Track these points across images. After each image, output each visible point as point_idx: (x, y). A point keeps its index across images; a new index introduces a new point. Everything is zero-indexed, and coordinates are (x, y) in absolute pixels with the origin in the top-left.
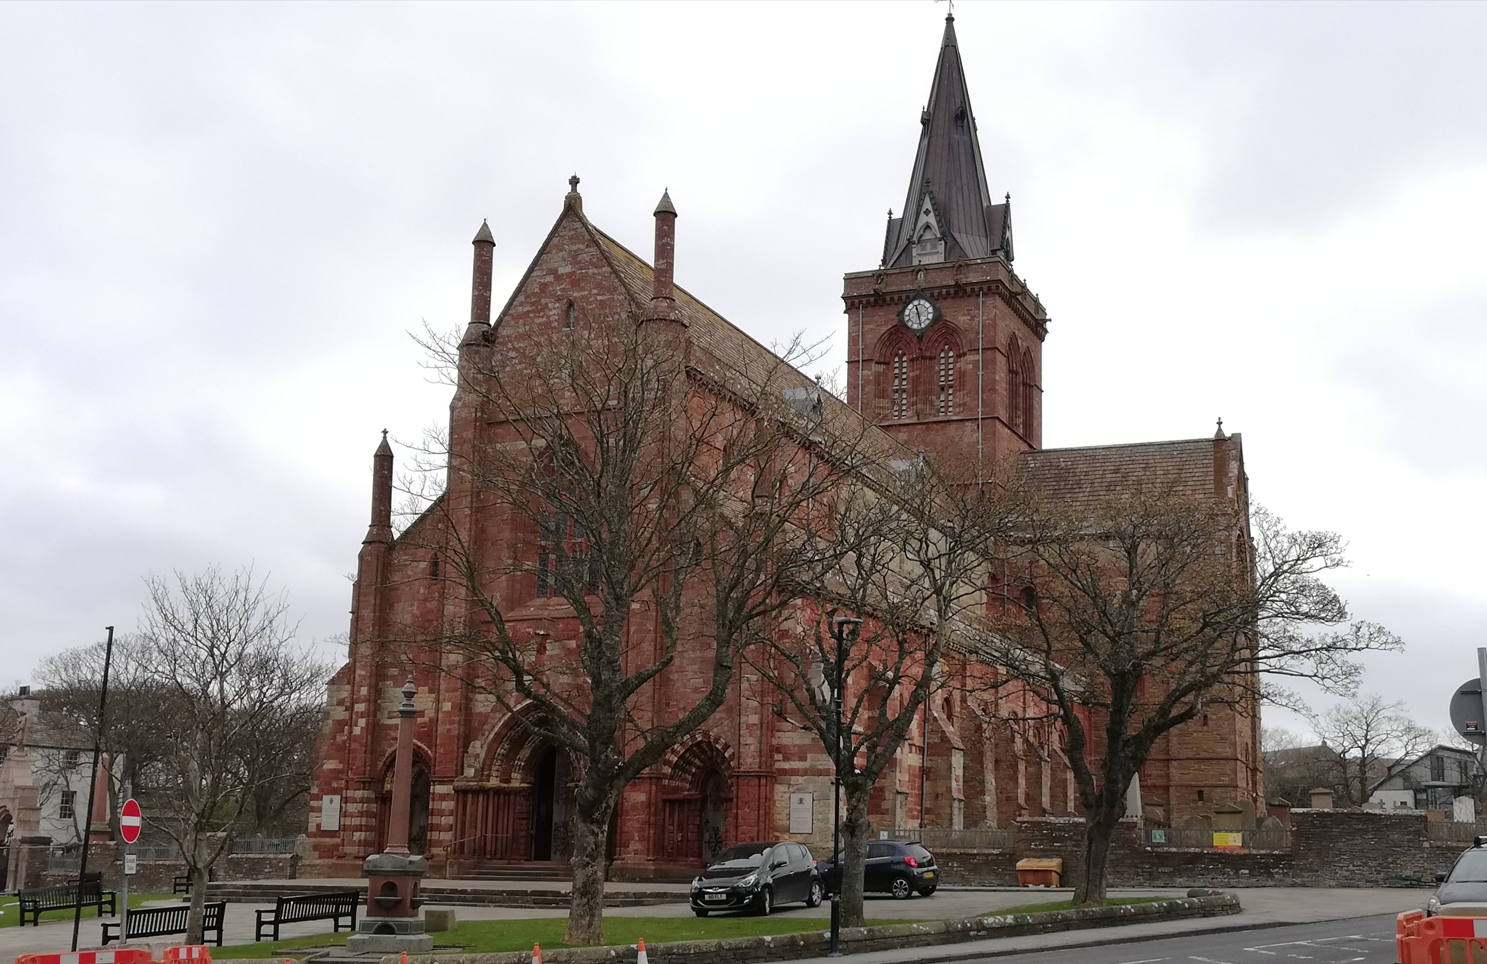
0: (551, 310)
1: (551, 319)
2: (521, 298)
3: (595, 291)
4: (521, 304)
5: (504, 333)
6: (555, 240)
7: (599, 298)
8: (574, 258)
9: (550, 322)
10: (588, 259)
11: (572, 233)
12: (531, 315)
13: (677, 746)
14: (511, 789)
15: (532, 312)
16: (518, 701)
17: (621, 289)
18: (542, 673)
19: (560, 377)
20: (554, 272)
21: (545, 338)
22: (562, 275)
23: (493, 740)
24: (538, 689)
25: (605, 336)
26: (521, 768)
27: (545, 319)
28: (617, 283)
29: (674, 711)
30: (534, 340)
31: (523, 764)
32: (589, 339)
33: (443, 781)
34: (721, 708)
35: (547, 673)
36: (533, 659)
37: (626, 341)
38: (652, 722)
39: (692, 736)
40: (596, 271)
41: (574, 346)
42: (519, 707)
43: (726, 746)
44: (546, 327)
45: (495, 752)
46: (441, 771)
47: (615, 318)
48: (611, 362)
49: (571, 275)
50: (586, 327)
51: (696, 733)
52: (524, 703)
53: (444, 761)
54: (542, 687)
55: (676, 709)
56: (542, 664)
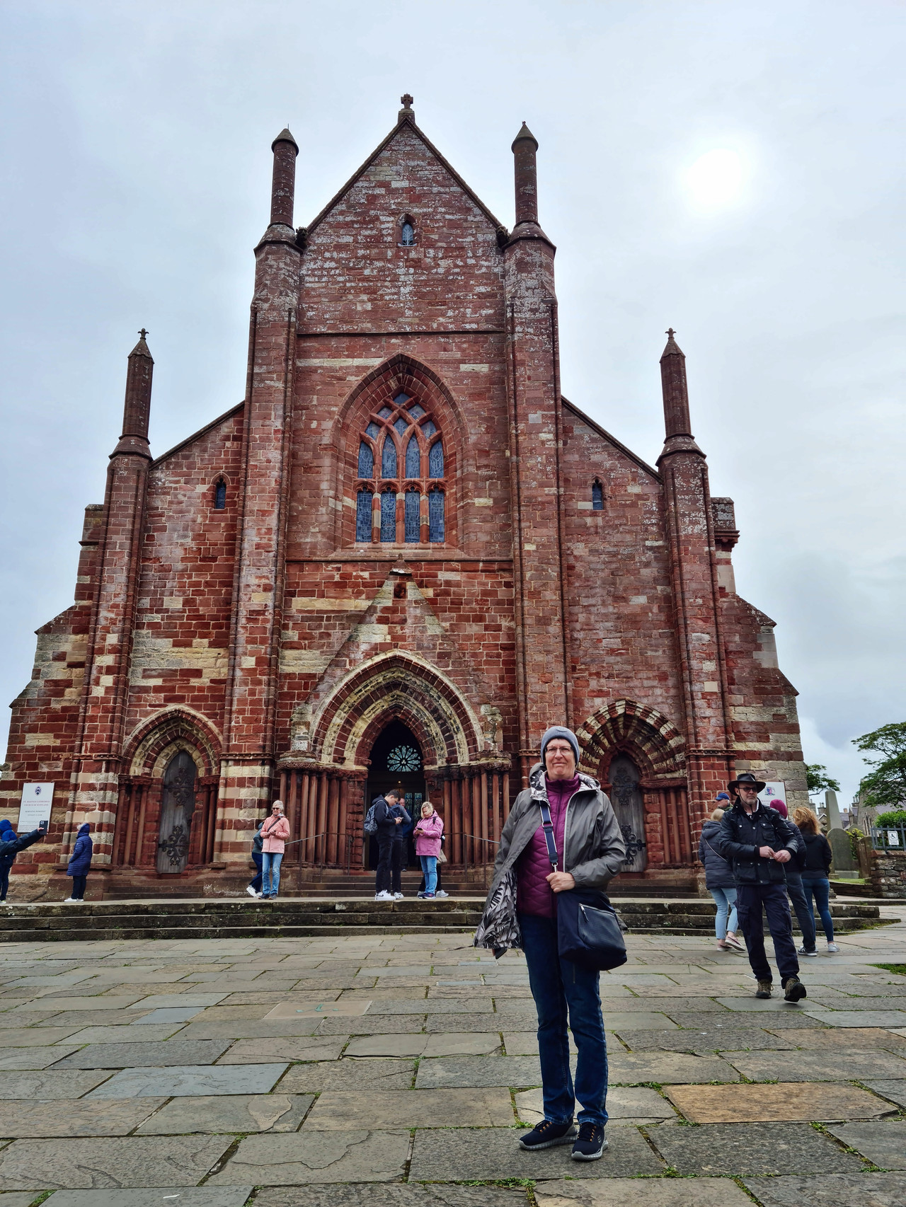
0: (383, 223)
1: (384, 232)
2: (341, 207)
3: (443, 210)
4: (342, 213)
5: (319, 241)
6: (386, 154)
7: (448, 217)
8: (412, 174)
9: (382, 235)
10: (431, 176)
11: (408, 148)
12: (355, 226)
13: (591, 720)
14: (345, 773)
15: (357, 222)
16: (368, 655)
17: (477, 211)
18: (404, 621)
19: (397, 294)
20: (385, 185)
21: (375, 251)
22: (397, 189)
23: (331, 704)
24: (397, 640)
25: (457, 257)
26: (356, 745)
27: (374, 232)
28: (471, 204)
29: (583, 677)
30: (361, 252)
31: (358, 740)
32: (435, 258)
33: (244, 761)
34: (651, 674)
35: (409, 621)
36: (389, 604)
37: (486, 264)
38: (566, 687)
39: (612, 708)
40: (442, 190)
41: (416, 264)
42: (369, 663)
43: (662, 721)
44: (377, 240)
45: (330, 722)
46: (238, 747)
47: (470, 239)
48: (467, 283)
49: (409, 190)
50: (431, 245)
51: (617, 704)
52: (378, 659)
53: (244, 734)
54: (403, 638)
55: (586, 674)
56: (403, 611)
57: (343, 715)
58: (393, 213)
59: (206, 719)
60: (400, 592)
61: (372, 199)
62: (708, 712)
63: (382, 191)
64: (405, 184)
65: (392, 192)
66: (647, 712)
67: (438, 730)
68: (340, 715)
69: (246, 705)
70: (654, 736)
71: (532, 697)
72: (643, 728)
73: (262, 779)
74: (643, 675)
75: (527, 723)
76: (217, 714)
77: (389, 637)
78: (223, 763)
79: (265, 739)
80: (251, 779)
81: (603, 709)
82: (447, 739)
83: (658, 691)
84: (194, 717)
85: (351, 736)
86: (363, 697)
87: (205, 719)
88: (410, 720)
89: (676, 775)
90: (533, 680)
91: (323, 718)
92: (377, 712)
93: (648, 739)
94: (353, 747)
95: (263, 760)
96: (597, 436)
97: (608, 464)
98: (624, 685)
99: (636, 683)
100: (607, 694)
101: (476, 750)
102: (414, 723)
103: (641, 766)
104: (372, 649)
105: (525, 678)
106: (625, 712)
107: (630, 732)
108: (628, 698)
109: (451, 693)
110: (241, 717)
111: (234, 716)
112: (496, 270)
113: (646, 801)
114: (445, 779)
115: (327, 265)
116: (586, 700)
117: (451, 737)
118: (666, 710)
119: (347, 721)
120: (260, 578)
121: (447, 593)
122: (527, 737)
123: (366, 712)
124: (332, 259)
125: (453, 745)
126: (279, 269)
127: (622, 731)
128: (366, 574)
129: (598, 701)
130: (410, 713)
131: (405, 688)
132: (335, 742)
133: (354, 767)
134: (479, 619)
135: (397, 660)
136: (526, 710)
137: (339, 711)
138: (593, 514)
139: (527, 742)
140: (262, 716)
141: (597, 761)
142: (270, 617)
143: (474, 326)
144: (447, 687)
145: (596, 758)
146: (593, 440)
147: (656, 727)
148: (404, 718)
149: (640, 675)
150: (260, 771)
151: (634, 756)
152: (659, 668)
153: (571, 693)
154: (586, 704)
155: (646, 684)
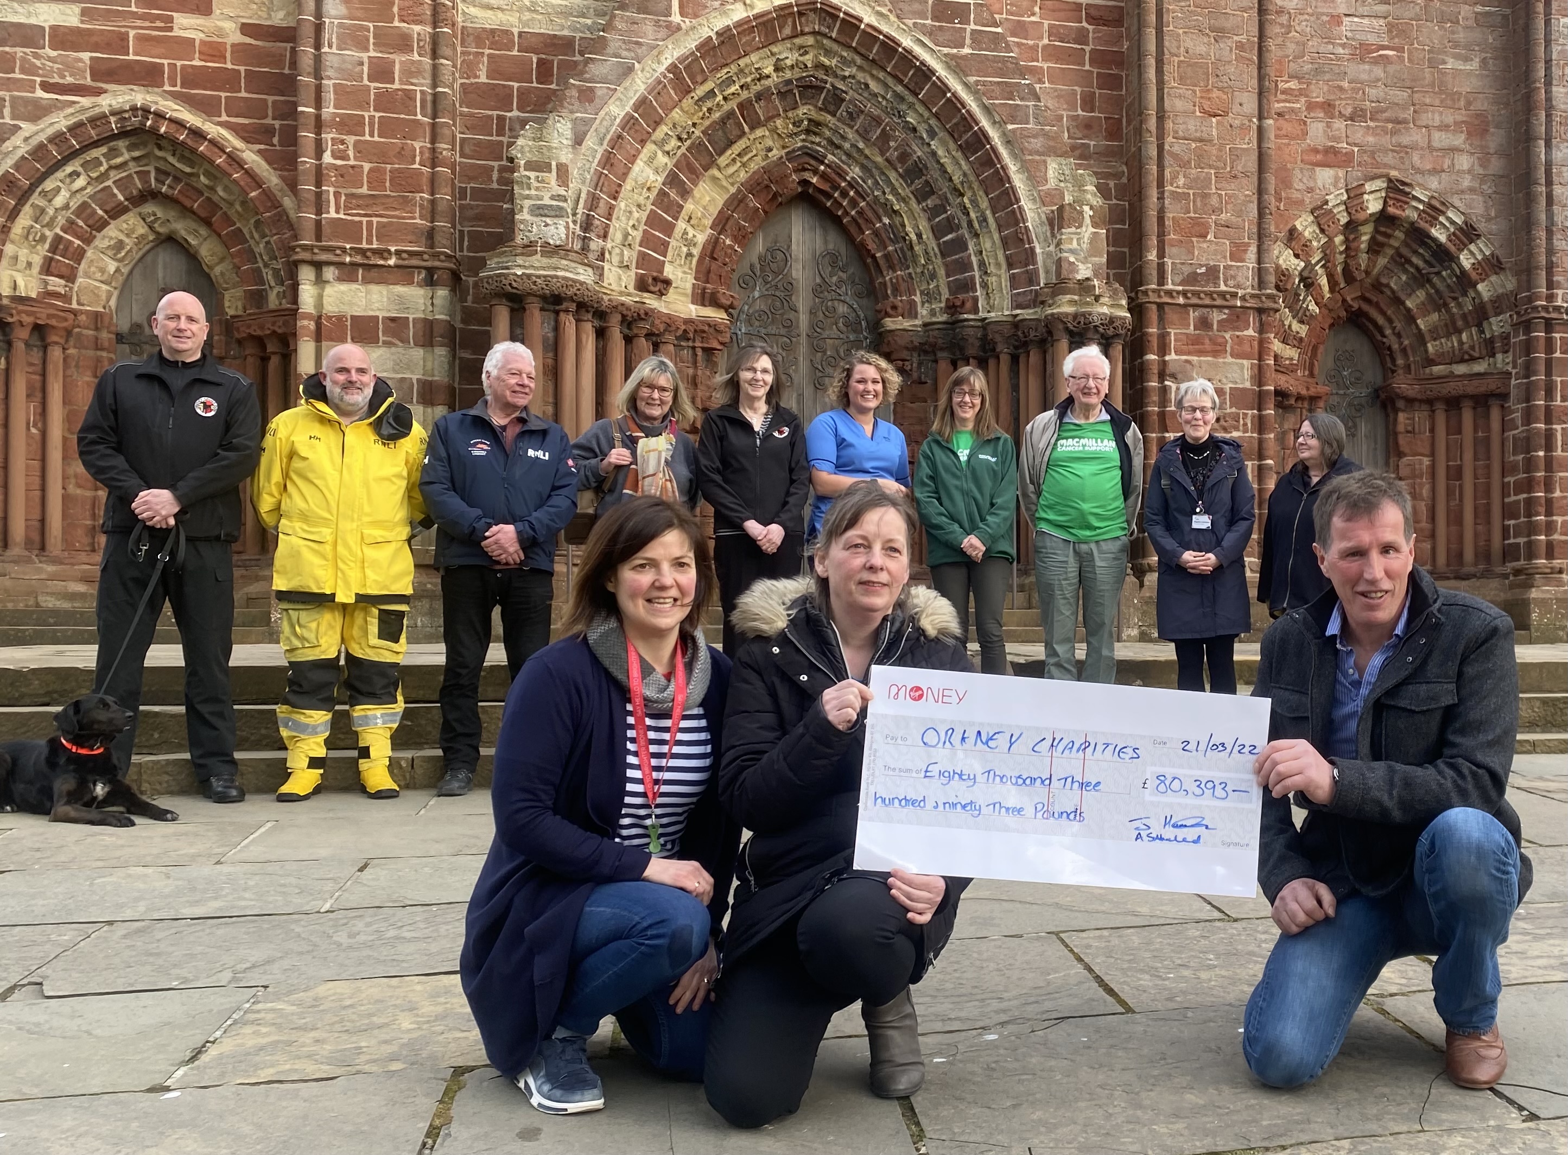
13: (1305, 225)
14: (670, 322)
23: (629, 122)
26: (696, 252)
29: (1292, 110)
31: (701, 238)
33: (368, 267)
34: (1449, 118)
38: (1260, 130)
39: (1354, 196)
45: (624, 175)
46: (350, 230)
51: (1368, 187)
53: (364, 190)
55: (1302, 105)
57: (662, 159)
59: (238, 144)
67: (924, 225)
68: (652, 159)
69: (364, 105)
70: (1438, 273)
71: (1176, 149)
72: (1415, 252)
73: (428, 323)
74: (1433, 117)
75: (1161, 219)
76: (270, 131)
78: (306, 274)
79: (432, 211)
80: (396, 326)
81: (1334, 199)
82: (945, 251)
83: (1466, 163)
84: (197, 134)
85: (681, 225)
86: (717, 115)
87: (233, 141)
88: (844, 194)
89: (1478, 368)
90: (1179, 105)
91: (608, 160)
92: (753, 166)
93: (1421, 279)
94: (689, 255)
95: (430, 271)
98: (1386, 141)
99: (1415, 136)
100: (1344, 160)
101: (1032, 278)
102: (854, 203)
103: (1395, 347)
105: (1160, 99)
106: (1383, 211)
107: (1382, 261)
108: (1394, 173)
109: (968, 121)
110: (351, 140)
111: (328, 136)
113: (1401, 428)
114: (940, 354)
116: (1297, 172)
117: (960, 245)
118: (1477, 208)
119: (672, 179)
122: (1161, 255)
123: (723, 160)
125: (965, 266)
127: (1363, 259)
129: (1325, 176)
130: (841, 175)
131: (835, 102)
132: (637, 235)
133: (693, 311)
136: (1161, 184)
137: (650, 147)
139: (1161, 268)
140: (417, 145)
141: (1303, 330)
144: (955, 104)
145: (1301, 322)
147: (1453, 249)
148: (825, 187)
149: (1425, 119)
150: (419, 302)
151: (1381, 320)
152: (1469, 103)
153: (1271, 143)
154: (1299, 181)
155: (1440, 139)
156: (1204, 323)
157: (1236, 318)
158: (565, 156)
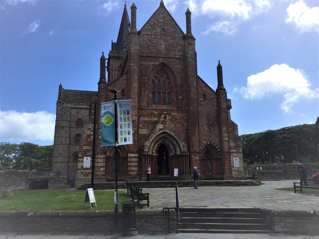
0: (157, 30)
1: (158, 32)
2: (148, 25)
3: (171, 28)
5: (143, 33)
6: (158, 12)
7: (172, 30)
8: (164, 18)
10: (168, 19)
11: (163, 12)
13: (203, 145)
14: (153, 156)
15: (151, 29)
16: (159, 131)
17: (178, 29)
18: (166, 124)
19: (161, 47)
20: (158, 20)
21: (156, 37)
22: (160, 22)
23: (152, 141)
24: (165, 128)
25: (174, 40)
27: (155, 32)
28: (177, 27)
30: (153, 37)
32: (169, 40)
33: (133, 153)
35: (167, 124)
36: (163, 120)
37: (180, 42)
38: (199, 138)
39: (207, 143)
40: (171, 23)
41: (165, 41)
42: (159, 133)
43: (217, 145)
44: (156, 34)
46: (132, 150)
47: (177, 36)
48: (176, 46)
49: (163, 22)
50: (168, 36)
52: (161, 132)
53: (133, 147)
54: (166, 128)
55: (202, 136)
56: (166, 122)
57: (153, 143)
58: (159, 28)
60: (165, 117)
61: (155, 23)
62: (226, 144)
63: (157, 22)
64: (162, 20)
65: (159, 22)
66: (214, 144)
67: (172, 147)
70: (215, 148)
71: (192, 140)
72: (213, 147)
73: (137, 157)
74: (213, 136)
75: (191, 146)
77: (163, 127)
78: (129, 153)
79: (137, 148)
80: (135, 157)
81: (205, 143)
82: (174, 149)
83: (216, 139)
85: (154, 148)
86: (157, 140)
89: (219, 156)
90: (192, 137)
91: (150, 144)
92: (160, 143)
93: (213, 149)
94: (155, 150)
95: (137, 153)
96: (204, 84)
97: (206, 91)
98: (209, 138)
99: (212, 138)
100: (206, 140)
101: (181, 151)
102: (167, 145)
103: (212, 154)
104: (160, 130)
106: (209, 144)
107: (210, 147)
108: (210, 141)
112: (183, 44)
113: (212, 161)
114: (174, 157)
115: (145, 39)
118: (218, 143)
119: (154, 145)
120: (135, 113)
121: (174, 117)
122: (191, 149)
123: (157, 143)
124: (146, 38)
125: (176, 150)
126: (135, 40)
127: (208, 147)
128: (156, 113)
129: (204, 141)
130: (166, 143)
131: (166, 138)
132: (152, 149)
133: (155, 154)
134: (181, 123)
135: (165, 132)
136: (191, 143)
138: (204, 101)
140: (136, 144)
142: (137, 122)
143: (178, 57)
144: (175, 138)
145: (203, 153)
146: (204, 85)
150: (137, 155)
151: (210, 152)
152: (216, 135)
153: (200, 140)
154: (202, 142)
155: (214, 138)
156: (195, 154)
157: (198, 153)
158: (147, 144)
